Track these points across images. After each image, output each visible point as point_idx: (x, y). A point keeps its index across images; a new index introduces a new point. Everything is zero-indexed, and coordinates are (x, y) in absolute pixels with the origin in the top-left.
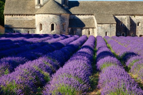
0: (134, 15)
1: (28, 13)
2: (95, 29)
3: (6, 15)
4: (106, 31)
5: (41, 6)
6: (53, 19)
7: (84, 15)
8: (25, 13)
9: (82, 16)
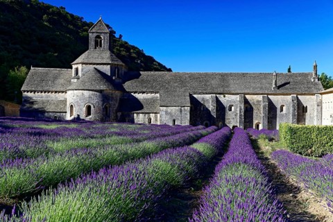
0: (223, 94)
1: (58, 90)
2: (159, 115)
3: (24, 91)
4: (174, 118)
6: (90, 97)
7: (143, 93)
8: (54, 89)
9: (141, 94)
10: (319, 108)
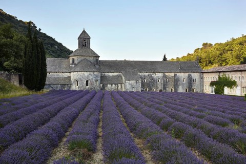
0: (155, 73)
1: (64, 71)
2: (123, 85)
4: (133, 86)
5: (76, 65)
6: (88, 76)
10: (202, 80)
